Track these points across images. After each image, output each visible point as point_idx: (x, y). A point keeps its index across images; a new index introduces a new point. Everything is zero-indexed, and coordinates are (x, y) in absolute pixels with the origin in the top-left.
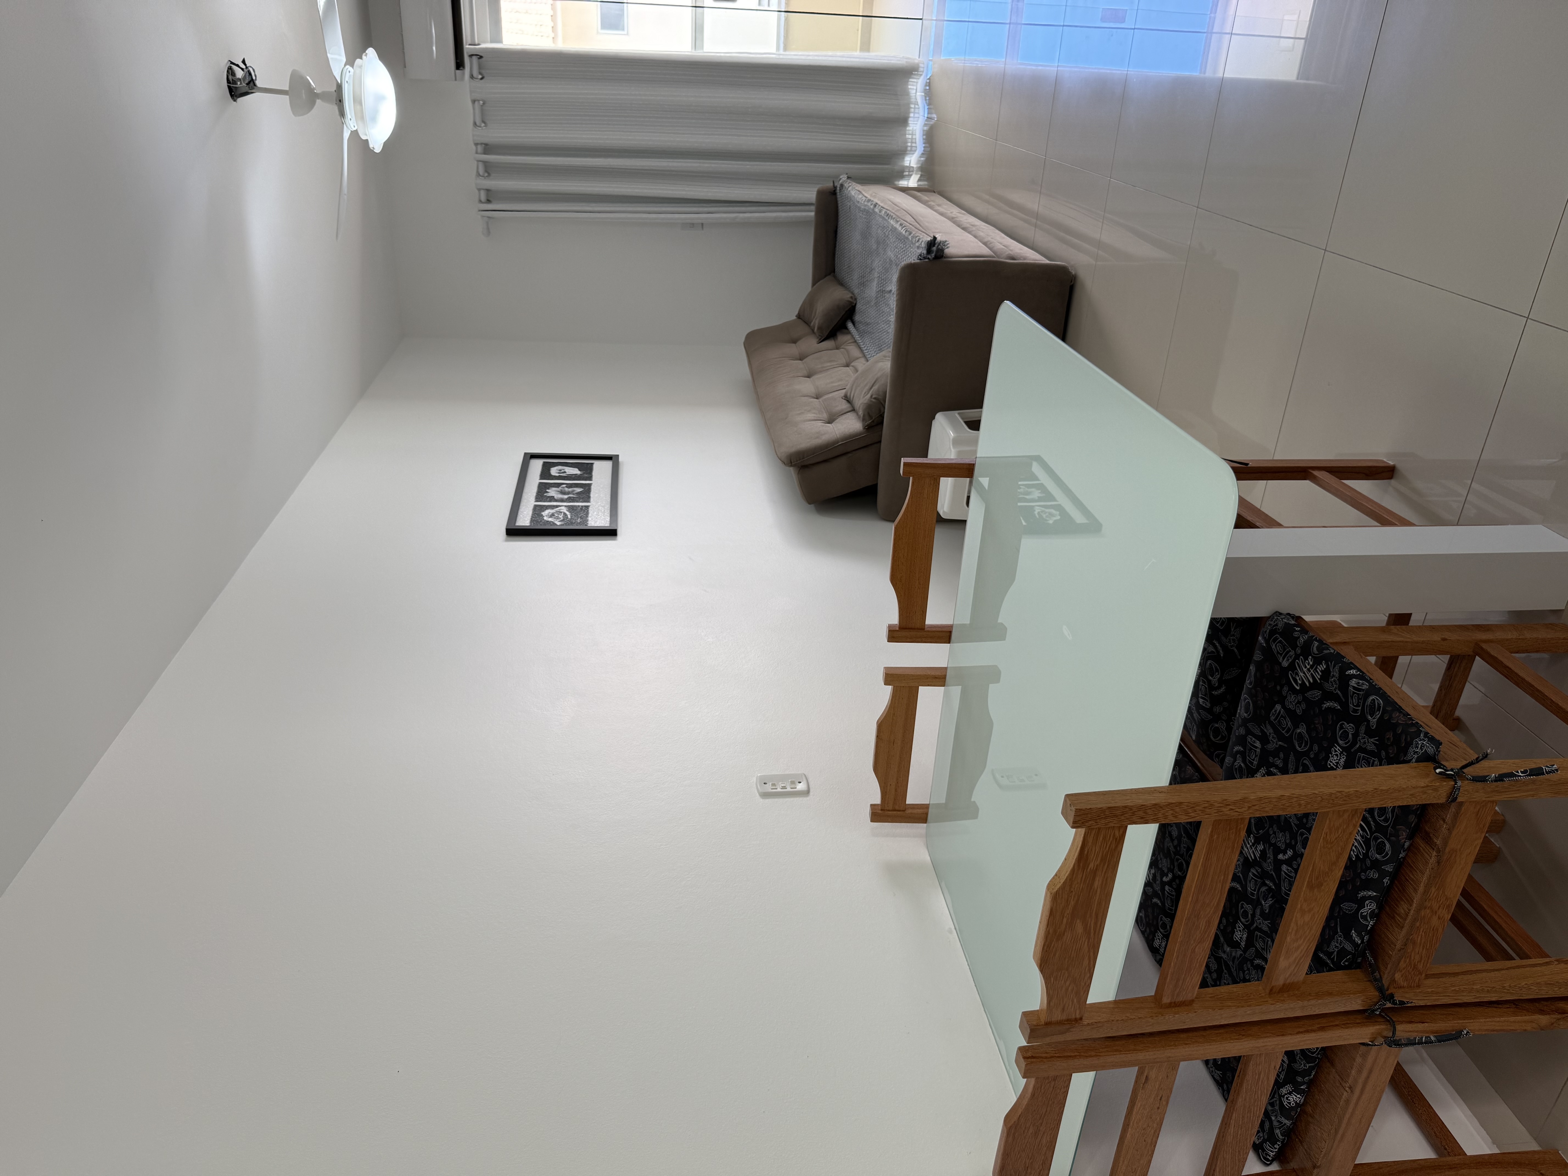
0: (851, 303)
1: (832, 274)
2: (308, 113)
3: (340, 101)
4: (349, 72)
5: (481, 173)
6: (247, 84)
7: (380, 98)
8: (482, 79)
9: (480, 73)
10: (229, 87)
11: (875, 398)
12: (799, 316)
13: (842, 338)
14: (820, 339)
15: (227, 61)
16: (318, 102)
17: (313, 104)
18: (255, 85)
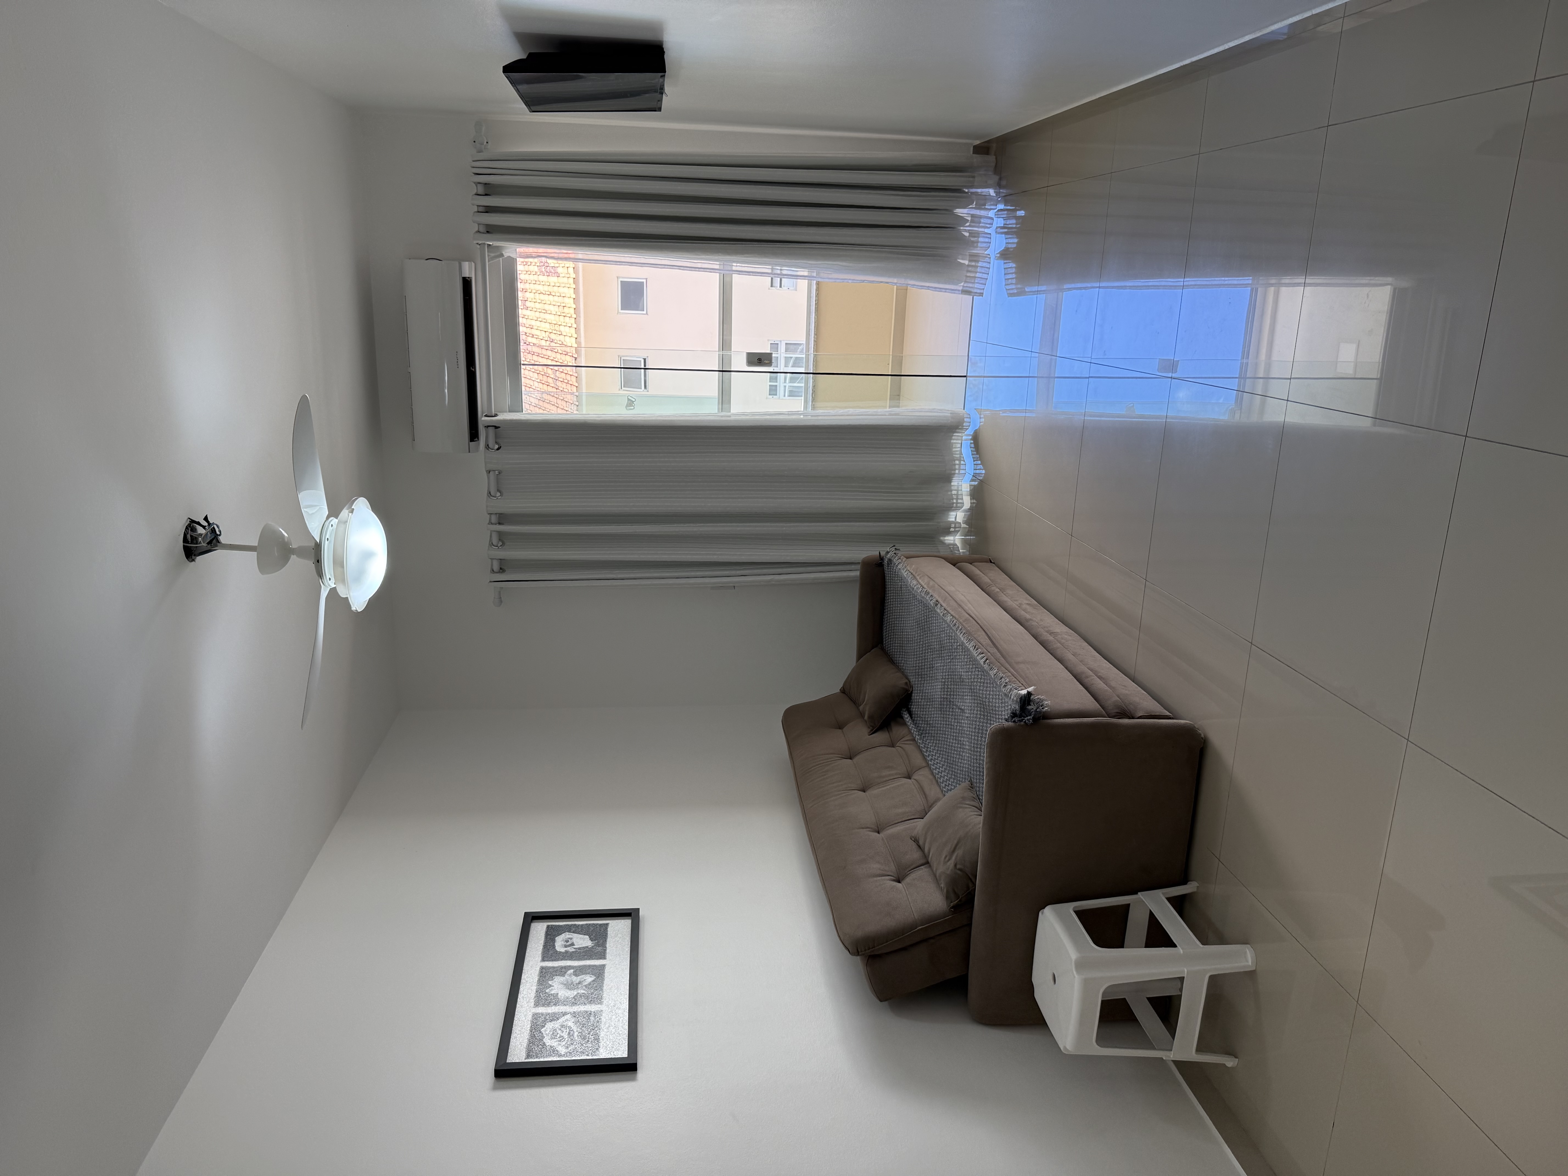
0: (907, 690)
1: (879, 646)
2: (281, 569)
3: (318, 561)
4: (332, 525)
5: (495, 542)
6: (208, 543)
7: (368, 555)
8: (498, 449)
9: (496, 443)
10: (185, 547)
11: (960, 870)
12: (843, 691)
13: (897, 731)
14: (872, 730)
15: (186, 518)
16: (293, 558)
17: (286, 559)
18: (218, 542)
